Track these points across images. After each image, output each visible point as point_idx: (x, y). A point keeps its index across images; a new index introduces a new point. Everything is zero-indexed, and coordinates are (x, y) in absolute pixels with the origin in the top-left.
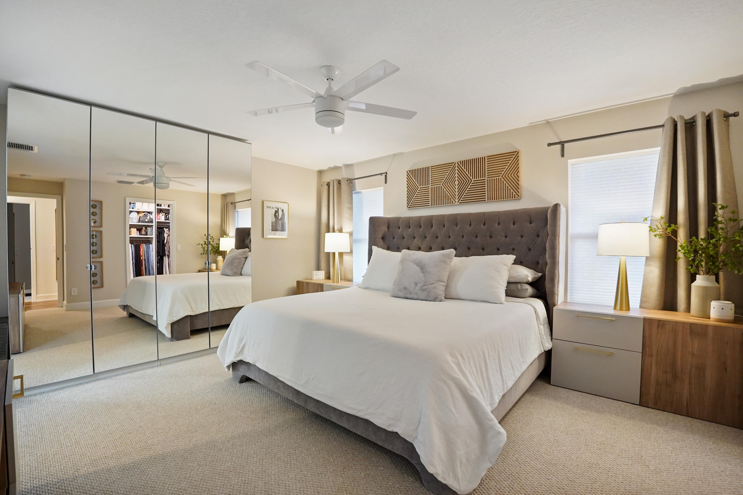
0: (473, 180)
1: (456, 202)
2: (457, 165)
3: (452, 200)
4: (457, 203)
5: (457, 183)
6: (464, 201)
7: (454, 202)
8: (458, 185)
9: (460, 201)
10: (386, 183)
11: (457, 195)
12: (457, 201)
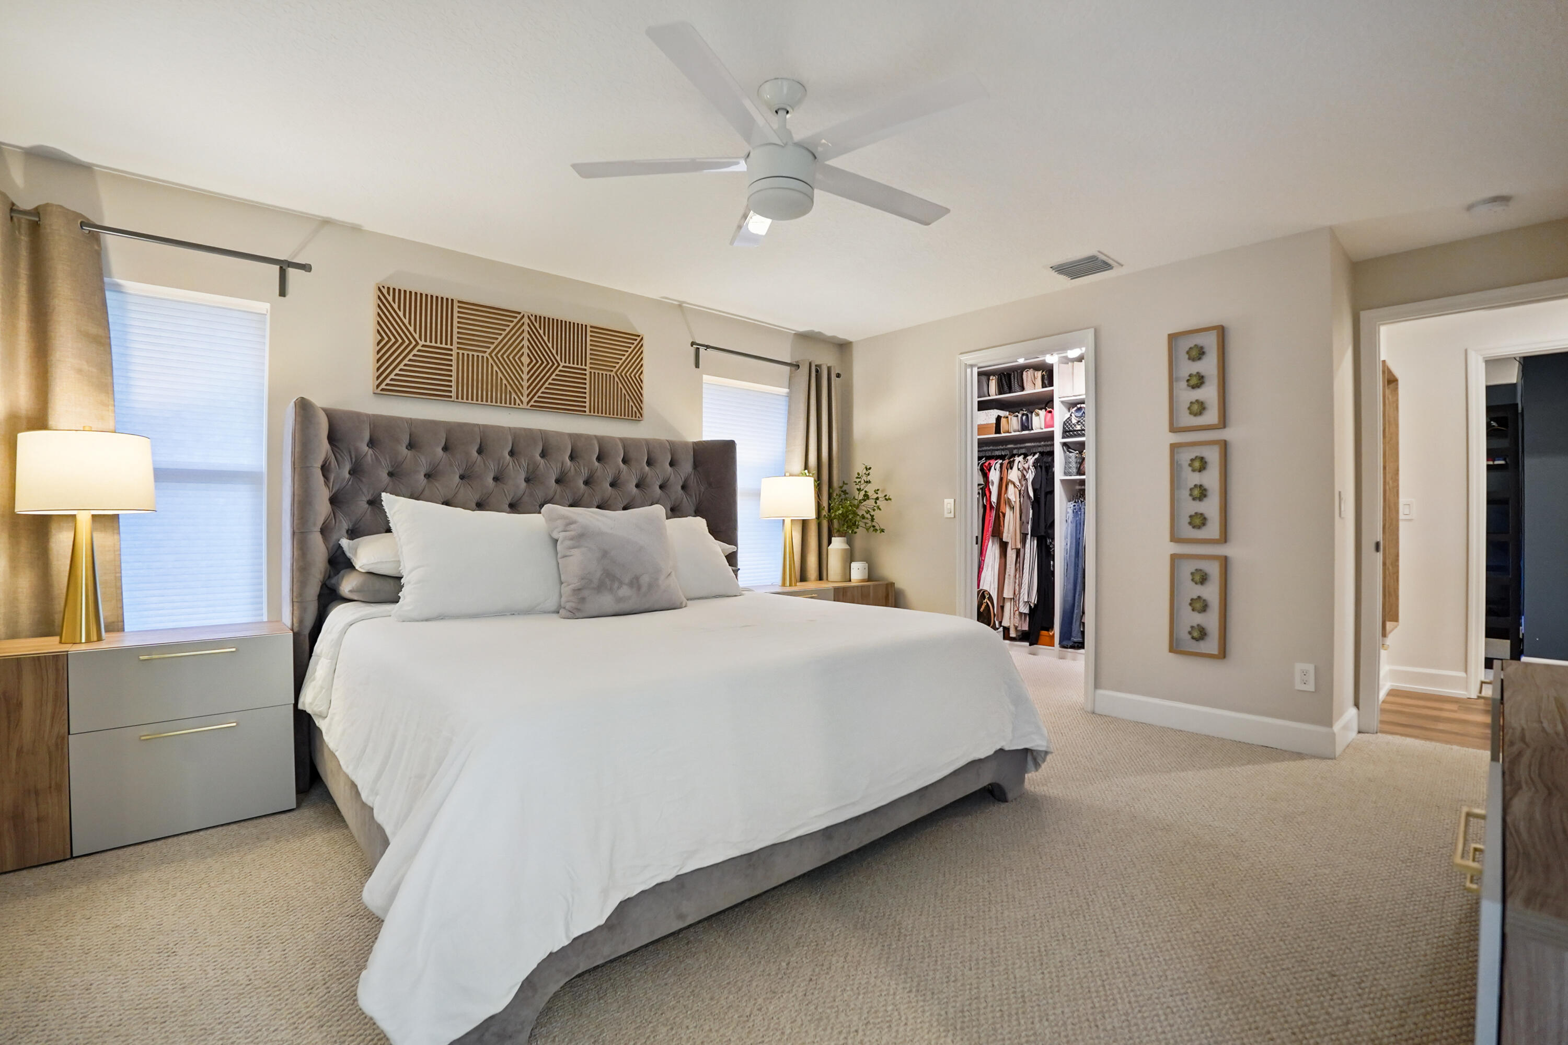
0: (562, 364)
1: (522, 403)
2: (526, 320)
3: (514, 395)
4: (524, 406)
5: (526, 360)
6: (540, 405)
7: (518, 401)
8: (528, 366)
9: (532, 403)
10: (283, 293)
11: (525, 388)
12: (525, 399)
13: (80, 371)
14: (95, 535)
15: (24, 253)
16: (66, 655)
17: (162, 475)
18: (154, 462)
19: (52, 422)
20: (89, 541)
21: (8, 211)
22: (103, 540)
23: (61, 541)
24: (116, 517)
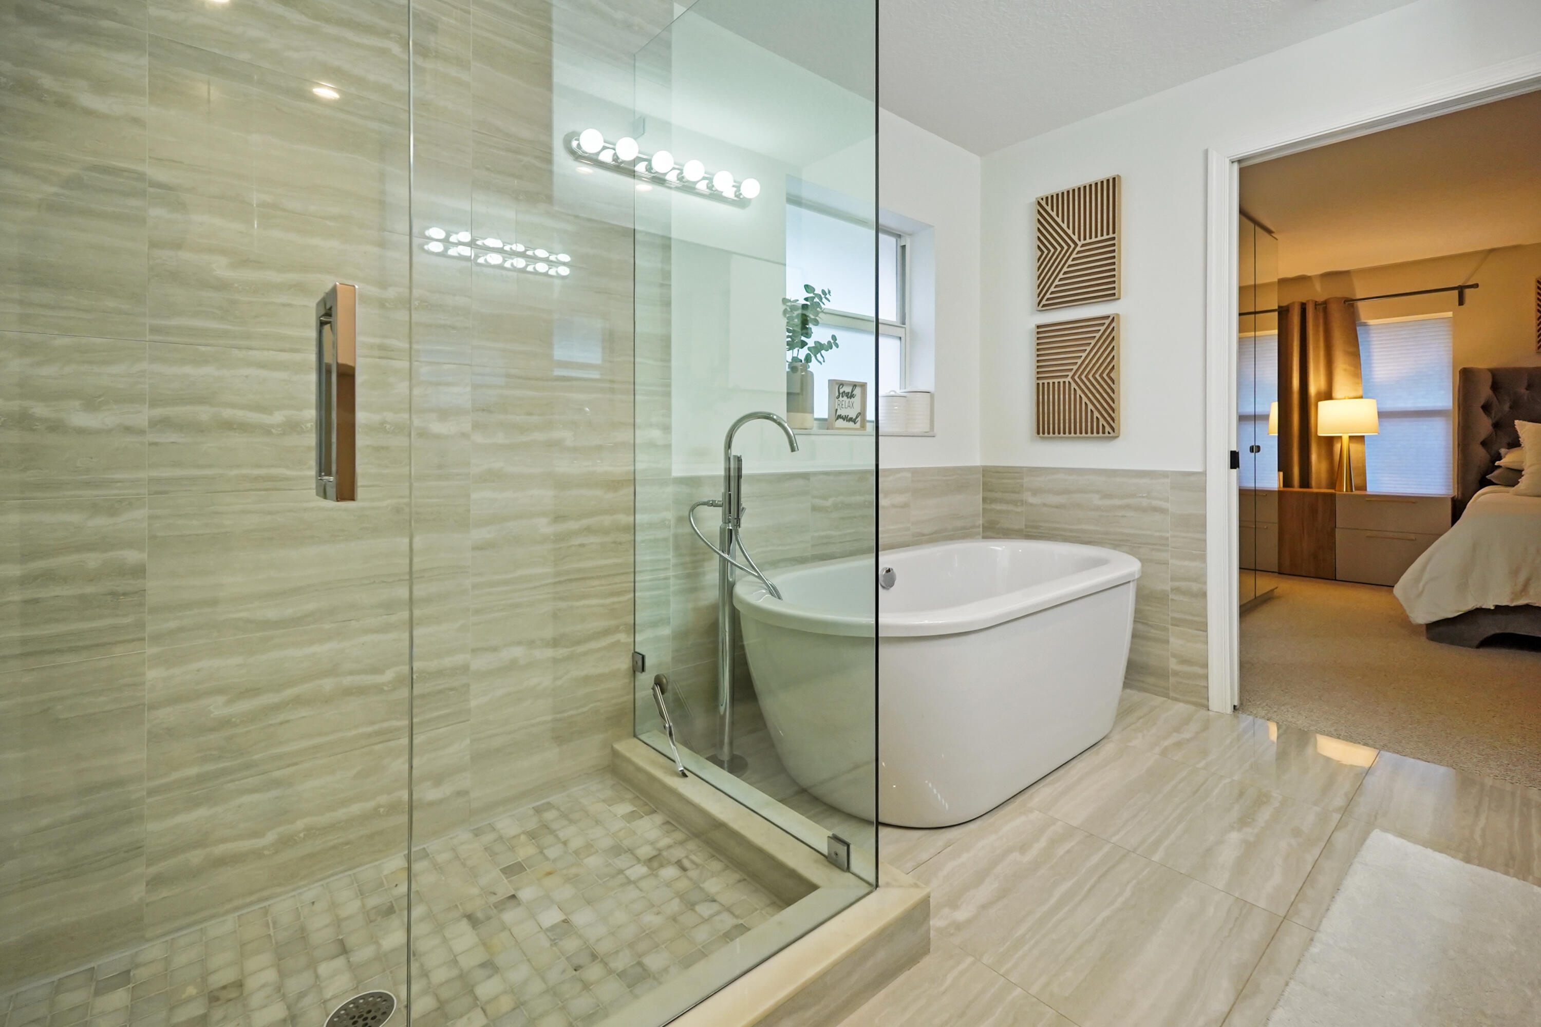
13: (1345, 370)
14: (1351, 445)
15: (1321, 321)
16: (1335, 494)
17: (1383, 415)
18: (1378, 408)
19: (1335, 395)
20: (1348, 447)
21: (1314, 304)
22: (1355, 447)
23: (1337, 447)
24: (1363, 437)
